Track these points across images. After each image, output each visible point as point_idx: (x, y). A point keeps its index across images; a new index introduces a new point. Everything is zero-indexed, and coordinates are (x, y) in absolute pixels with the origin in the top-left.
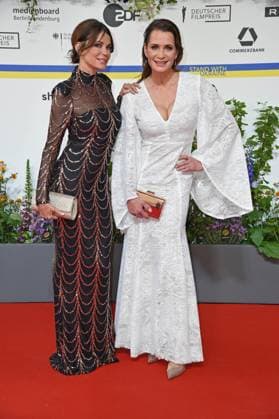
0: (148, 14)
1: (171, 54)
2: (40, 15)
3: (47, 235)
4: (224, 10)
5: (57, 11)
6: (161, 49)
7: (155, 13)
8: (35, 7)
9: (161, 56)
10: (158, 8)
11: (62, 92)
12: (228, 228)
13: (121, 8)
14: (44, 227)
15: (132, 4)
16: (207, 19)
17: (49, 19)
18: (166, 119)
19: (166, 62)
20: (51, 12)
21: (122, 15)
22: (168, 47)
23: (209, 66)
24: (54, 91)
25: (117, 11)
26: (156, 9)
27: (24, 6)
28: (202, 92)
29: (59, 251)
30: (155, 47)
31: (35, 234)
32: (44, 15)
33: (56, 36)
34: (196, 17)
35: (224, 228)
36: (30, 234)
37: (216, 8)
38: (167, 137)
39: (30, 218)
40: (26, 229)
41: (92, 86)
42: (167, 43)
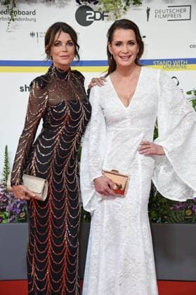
0: (115, 14)
1: (133, 48)
2: (18, 16)
3: (23, 215)
4: (185, 11)
5: (34, 13)
6: (125, 45)
7: (121, 13)
8: (14, 9)
9: (125, 51)
10: (125, 9)
11: (39, 85)
12: (191, 209)
13: (91, 10)
14: (21, 207)
15: (101, 6)
16: (170, 18)
17: (27, 19)
18: (127, 105)
19: (130, 56)
20: (28, 13)
21: (92, 16)
22: (130, 43)
23: (171, 60)
24: (32, 84)
25: (87, 12)
26: (123, 10)
27: (4, 8)
28: (161, 84)
29: (32, 229)
30: (119, 44)
31: (12, 214)
32: (22, 16)
33: (32, 34)
34: (159, 17)
35: (187, 209)
36: (7, 214)
37: (178, 8)
38: (127, 122)
39: (8, 199)
40: (4, 210)
41: (67, 80)
42: (129, 39)
